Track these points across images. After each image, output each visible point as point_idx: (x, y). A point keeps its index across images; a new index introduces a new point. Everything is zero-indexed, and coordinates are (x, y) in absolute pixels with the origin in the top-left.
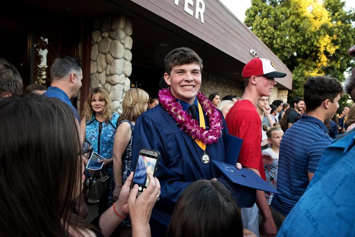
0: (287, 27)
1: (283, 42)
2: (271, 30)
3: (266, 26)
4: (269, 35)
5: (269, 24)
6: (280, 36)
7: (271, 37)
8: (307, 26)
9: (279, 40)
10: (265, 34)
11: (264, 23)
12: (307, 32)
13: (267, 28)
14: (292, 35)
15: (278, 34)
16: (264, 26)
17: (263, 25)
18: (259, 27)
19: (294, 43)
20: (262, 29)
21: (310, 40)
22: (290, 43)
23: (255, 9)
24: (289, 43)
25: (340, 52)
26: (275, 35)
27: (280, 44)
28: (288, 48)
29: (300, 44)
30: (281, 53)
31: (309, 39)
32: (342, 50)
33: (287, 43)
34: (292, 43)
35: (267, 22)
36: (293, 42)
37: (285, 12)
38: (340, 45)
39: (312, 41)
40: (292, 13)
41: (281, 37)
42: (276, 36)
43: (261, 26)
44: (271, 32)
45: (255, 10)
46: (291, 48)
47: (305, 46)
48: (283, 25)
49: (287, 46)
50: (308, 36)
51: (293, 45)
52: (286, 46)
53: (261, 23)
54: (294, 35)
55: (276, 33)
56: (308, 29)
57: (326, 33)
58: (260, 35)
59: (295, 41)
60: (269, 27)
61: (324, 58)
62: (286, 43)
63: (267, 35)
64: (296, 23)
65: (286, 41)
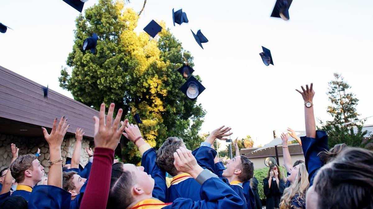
0: (112, 64)
1: (108, 82)
2: (93, 67)
3: (88, 62)
4: (91, 73)
5: (91, 60)
6: (104, 75)
7: (94, 75)
8: (134, 64)
9: (104, 80)
10: (86, 71)
11: (85, 59)
12: (135, 71)
13: (89, 65)
14: (120, 74)
15: (101, 72)
16: (85, 63)
17: (84, 61)
18: (79, 63)
19: (121, 84)
20: (83, 65)
21: (140, 80)
22: (117, 84)
23: (79, 43)
24: (115, 84)
25: (173, 94)
26: (98, 73)
27: (104, 85)
28: (115, 89)
29: (129, 85)
30: (109, 95)
31: (138, 79)
32: (175, 92)
33: (113, 83)
34: (118, 84)
35: (89, 57)
36: (119, 82)
37: (112, 48)
38: (171, 86)
39: (141, 81)
40: (122, 50)
41: (106, 76)
42: (100, 75)
43: (81, 62)
44: (94, 70)
45: (79, 45)
46: (119, 89)
47: (134, 87)
48: (108, 62)
49: (113, 87)
50: (136, 75)
51: (120, 85)
52: (111, 86)
53: (81, 58)
54: (121, 74)
55: (99, 71)
56: (136, 67)
57: (155, 72)
58: (80, 73)
59: (122, 81)
60: (91, 64)
61: (158, 102)
62: (111, 84)
63: (89, 73)
64: (125, 61)
65: (111, 81)
